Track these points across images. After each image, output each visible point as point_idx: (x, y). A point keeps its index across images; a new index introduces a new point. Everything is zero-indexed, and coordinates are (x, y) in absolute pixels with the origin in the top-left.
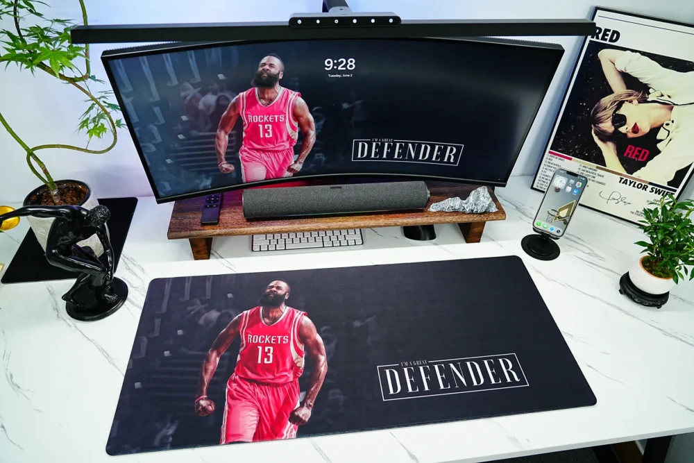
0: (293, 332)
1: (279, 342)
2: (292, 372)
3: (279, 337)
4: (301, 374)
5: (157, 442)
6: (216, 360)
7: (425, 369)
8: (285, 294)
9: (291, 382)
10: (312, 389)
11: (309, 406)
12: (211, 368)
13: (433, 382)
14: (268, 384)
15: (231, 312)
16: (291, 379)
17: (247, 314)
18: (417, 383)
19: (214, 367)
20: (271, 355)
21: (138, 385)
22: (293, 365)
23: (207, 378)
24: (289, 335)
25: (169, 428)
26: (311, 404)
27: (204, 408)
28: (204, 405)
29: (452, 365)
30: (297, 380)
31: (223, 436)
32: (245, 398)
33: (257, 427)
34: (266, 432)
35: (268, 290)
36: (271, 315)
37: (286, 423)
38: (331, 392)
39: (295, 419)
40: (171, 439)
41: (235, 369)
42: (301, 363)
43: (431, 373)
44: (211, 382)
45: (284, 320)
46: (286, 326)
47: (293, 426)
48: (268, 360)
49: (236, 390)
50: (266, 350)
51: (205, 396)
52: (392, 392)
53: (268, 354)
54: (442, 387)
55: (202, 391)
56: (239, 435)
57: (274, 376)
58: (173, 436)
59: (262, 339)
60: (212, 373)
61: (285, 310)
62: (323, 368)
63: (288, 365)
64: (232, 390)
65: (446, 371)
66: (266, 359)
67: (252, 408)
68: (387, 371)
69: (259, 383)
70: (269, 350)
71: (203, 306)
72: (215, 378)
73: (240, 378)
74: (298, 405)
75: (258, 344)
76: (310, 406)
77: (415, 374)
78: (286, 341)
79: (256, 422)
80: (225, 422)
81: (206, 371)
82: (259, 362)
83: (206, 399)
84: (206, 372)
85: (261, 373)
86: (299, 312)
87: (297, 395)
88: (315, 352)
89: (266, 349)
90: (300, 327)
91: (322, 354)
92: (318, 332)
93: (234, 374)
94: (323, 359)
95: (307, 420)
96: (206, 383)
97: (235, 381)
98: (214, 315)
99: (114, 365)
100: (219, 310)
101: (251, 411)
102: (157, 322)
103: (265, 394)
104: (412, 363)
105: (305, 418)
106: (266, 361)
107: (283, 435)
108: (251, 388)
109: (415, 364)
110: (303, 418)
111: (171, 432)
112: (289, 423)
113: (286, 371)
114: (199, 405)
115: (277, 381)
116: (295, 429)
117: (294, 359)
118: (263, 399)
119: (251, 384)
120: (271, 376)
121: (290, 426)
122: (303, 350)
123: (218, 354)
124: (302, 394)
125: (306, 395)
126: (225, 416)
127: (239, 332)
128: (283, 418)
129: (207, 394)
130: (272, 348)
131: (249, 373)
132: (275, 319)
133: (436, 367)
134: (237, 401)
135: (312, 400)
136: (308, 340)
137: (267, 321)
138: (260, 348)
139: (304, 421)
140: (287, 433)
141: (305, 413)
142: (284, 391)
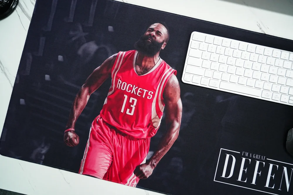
0: (159, 89)
1: (144, 96)
2: (147, 130)
3: (145, 91)
4: (154, 134)
5: (33, 156)
6: (87, 97)
7: (261, 164)
8: (163, 43)
9: (144, 139)
10: (160, 151)
11: (152, 165)
12: (81, 104)
13: (262, 179)
14: (125, 135)
15: (109, 49)
16: (145, 136)
17: (122, 55)
18: (248, 175)
19: (85, 103)
20: (133, 107)
21: (22, 101)
22: (150, 123)
23: (77, 113)
24: (155, 91)
25: (43, 148)
26: (155, 164)
27: (71, 140)
28: (71, 137)
29: (285, 169)
30: (149, 139)
31: (82, 168)
32: (104, 142)
33: (109, 170)
34: (114, 176)
35: (148, 33)
36: (143, 63)
37: (131, 174)
38: (174, 159)
39: (139, 173)
40: (43, 157)
41: (101, 112)
42: (158, 124)
43: (264, 170)
44: (79, 118)
45: (154, 74)
46: (154, 81)
47: (135, 177)
48: (130, 112)
49: (98, 131)
50: (131, 101)
51: (73, 129)
52: (224, 176)
53: (131, 106)
54: (267, 185)
55: (71, 124)
56: (94, 172)
57: (132, 128)
58: (45, 154)
59: (131, 89)
60: (81, 109)
61: (158, 61)
62: (174, 135)
63: (146, 123)
64: (95, 130)
65: (278, 172)
66: (128, 110)
67: (108, 152)
68: (228, 156)
69: (118, 132)
70: (133, 101)
71: (84, 34)
72: (83, 115)
73: (103, 120)
74: (144, 162)
75: (125, 92)
76: (154, 165)
77: (250, 167)
78: (150, 96)
79: (108, 165)
80: (85, 157)
81: (77, 104)
82: (122, 111)
83: (74, 132)
84: (77, 107)
85: (121, 122)
86: (171, 68)
87: (146, 152)
88: (173, 117)
89: (132, 99)
90: (167, 85)
91: (177, 121)
92: (182, 97)
93: (99, 116)
94: (177, 125)
95: (148, 176)
96: (75, 118)
97: (99, 123)
98: (92, 47)
99: (5, 73)
100: (97, 44)
101: (106, 154)
102: (42, 40)
103: (121, 143)
104: (252, 156)
105: (148, 174)
106: (128, 113)
107: (126, 182)
108: (111, 134)
109: (254, 157)
110: (146, 174)
111: (44, 151)
112: (133, 174)
113: (142, 127)
114: (67, 135)
115: (133, 134)
116: (137, 180)
117: (152, 118)
118: (118, 147)
119: (111, 131)
120: (128, 128)
121: (134, 177)
122: (162, 111)
123: (89, 92)
124: (150, 153)
125: (154, 155)
126: (86, 152)
127: (111, 74)
128: (130, 169)
129: (75, 128)
130: (136, 100)
131: (112, 120)
132: (146, 69)
133: (271, 166)
134: (97, 142)
135: (157, 161)
136: (170, 102)
137: (139, 69)
138: (126, 96)
139: (146, 177)
140: (130, 181)
141: (148, 170)
142: (137, 145)
